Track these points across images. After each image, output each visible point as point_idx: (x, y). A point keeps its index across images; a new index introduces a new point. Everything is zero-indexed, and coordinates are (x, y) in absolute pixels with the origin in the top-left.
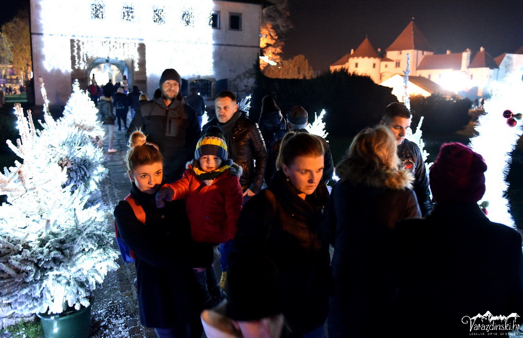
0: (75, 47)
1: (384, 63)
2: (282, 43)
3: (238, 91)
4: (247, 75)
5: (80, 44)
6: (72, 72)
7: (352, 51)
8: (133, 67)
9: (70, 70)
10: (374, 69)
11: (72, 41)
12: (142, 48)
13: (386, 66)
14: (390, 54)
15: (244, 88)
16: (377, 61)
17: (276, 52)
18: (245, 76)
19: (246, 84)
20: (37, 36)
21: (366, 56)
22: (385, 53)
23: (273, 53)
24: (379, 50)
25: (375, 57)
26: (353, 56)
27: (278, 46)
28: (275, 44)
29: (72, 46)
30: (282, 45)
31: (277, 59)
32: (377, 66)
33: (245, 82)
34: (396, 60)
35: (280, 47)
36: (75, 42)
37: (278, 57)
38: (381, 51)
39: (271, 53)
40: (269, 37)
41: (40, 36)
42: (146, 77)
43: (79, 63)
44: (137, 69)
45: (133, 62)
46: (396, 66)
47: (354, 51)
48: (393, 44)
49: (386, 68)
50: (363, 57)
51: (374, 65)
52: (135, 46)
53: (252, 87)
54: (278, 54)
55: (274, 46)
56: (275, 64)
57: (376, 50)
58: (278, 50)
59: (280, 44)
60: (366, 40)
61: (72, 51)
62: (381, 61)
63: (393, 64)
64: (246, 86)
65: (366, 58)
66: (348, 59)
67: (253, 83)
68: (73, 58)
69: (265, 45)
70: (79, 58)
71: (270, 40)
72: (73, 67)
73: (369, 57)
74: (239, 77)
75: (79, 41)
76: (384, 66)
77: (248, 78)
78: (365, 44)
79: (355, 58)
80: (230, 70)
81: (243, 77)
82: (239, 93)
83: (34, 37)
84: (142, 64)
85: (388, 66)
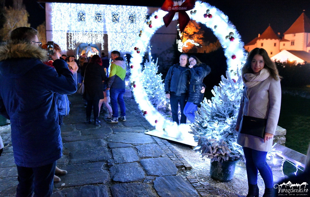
0: (69, 37)
1: (282, 43)
2: (203, 31)
3: (163, 61)
4: (169, 51)
5: (72, 35)
6: (67, 51)
7: (259, 35)
8: (101, 48)
9: (66, 50)
10: (275, 47)
11: (68, 34)
12: (106, 37)
13: (284, 45)
14: (287, 36)
15: (166, 59)
16: (277, 41)
17: (200, 37)
18: (167, 52)
19: (168, 57)
20: (49, 32)
21: (269, 38)
22: (283, 36)
23: (198, 38)
24: (279, 34)
25: (275, 39)
26: (260, 39)
27: (200, 34)
28: (198, 32)
29: (68, 37)
30: (203, 33)
31: (200, 42)
32: (277, 45)
33: (167, 55)
34: (291, 40)
35: (202, 34)
36: (69, 34)
37: (201, 40)
38: (280, 34)
39: (196, 38)
40: (195, 28)
41: (51, 32)
42: (108, 54)
43: (71, 46)
44: (103, 49)
45: (101, 45)
46: (292, 45)
47: (260, 35)
48: (289, 29)
49: (284, 46)
50: (267, 39)
51: (275, 45)
52: (102, 36)
53: (172, 59)
54: (201, 39)
55: (198, 33)
56: (198, 45)
57: (277, 33)
58: (201, 36)
59: (202, 32)
60: (269, 27)
61: (68, 40)
62: (280, 41)
63: (289, 43)
64: (168, 58)
65: (269, 40)
66: (256, 40)
67: (173, 56)
68: (68, 44)
69: (193, 33)
70: (71, 43)
71: (196, 30)
72: (68, 49)
73: (271, 39)
74: (163, 52)
75: (71, 34)
76: (283, 45)
77: (169, 53)
78: (269, 30)
79: (261, 40)
80: (158, 49)
81: (166, 53)
82: (164, 62)
83: (47, 33)
84: (106, 45)
85: (286, 45)
